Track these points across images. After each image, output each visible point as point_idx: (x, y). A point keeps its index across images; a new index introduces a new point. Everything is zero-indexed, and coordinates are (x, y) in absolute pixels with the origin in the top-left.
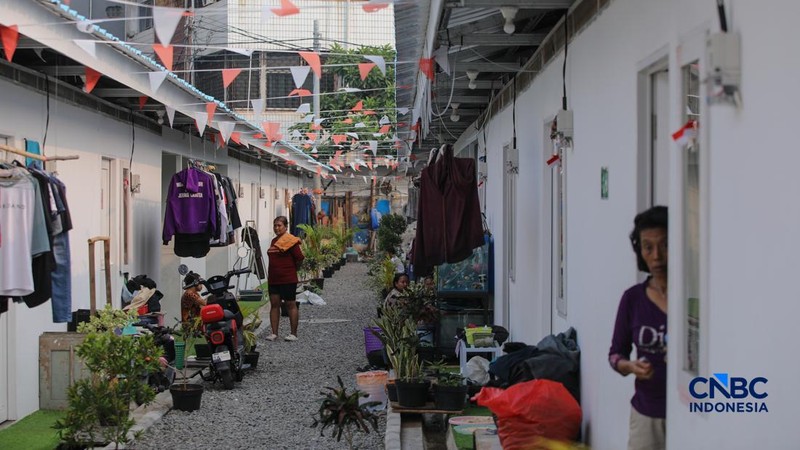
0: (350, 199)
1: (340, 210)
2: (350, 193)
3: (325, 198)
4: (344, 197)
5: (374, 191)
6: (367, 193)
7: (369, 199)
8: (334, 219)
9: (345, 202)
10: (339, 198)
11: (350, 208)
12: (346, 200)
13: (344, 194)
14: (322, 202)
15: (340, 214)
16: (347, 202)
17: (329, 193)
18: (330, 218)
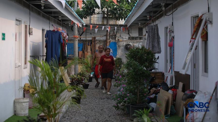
0: (94, 41)
1: (89, 48)
2: (95, 38)
3: (80, 41)
4: (91, 41)
5: (108, 37)
6: (104, 38)
7: (105, 42)
8: (86, 53)
9: (92, 43)
10: (89, 41)
11: (95, 46)
12: (92, 42)
13: (91, 39)
14: (78, 43)
15: (89, 50)
16: (93, 43)
17: (83, 38)
18: (83, 52)
